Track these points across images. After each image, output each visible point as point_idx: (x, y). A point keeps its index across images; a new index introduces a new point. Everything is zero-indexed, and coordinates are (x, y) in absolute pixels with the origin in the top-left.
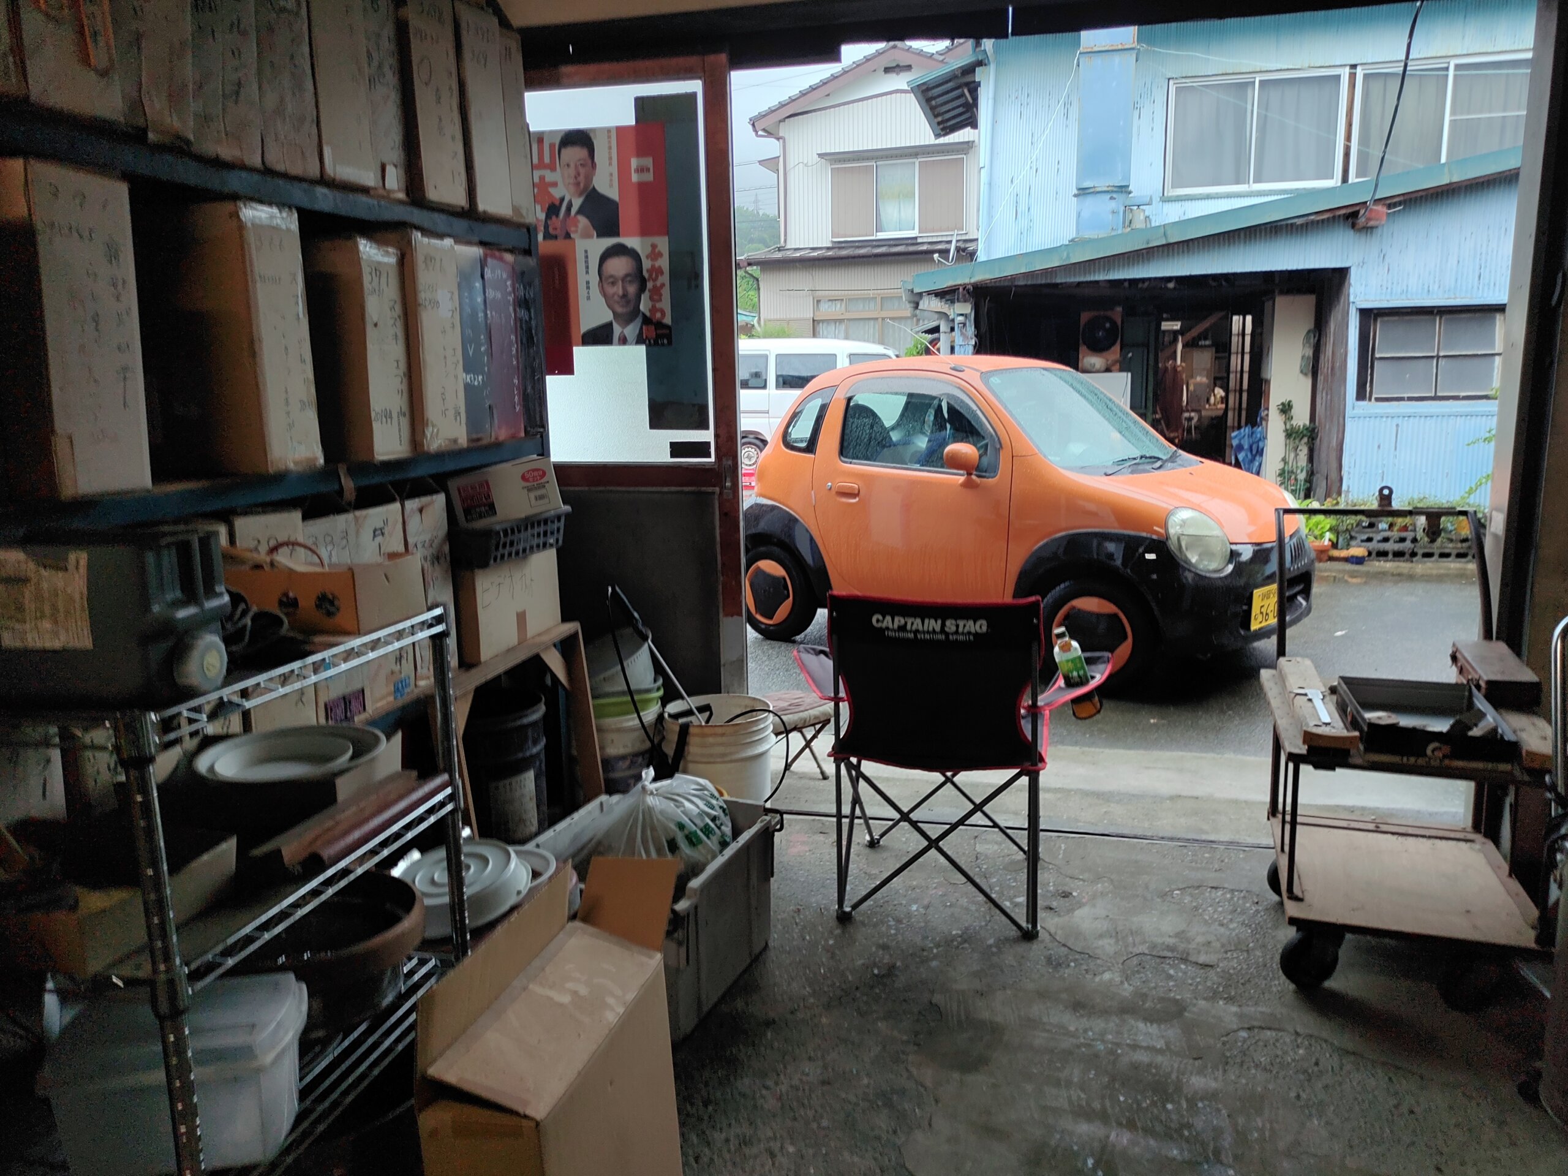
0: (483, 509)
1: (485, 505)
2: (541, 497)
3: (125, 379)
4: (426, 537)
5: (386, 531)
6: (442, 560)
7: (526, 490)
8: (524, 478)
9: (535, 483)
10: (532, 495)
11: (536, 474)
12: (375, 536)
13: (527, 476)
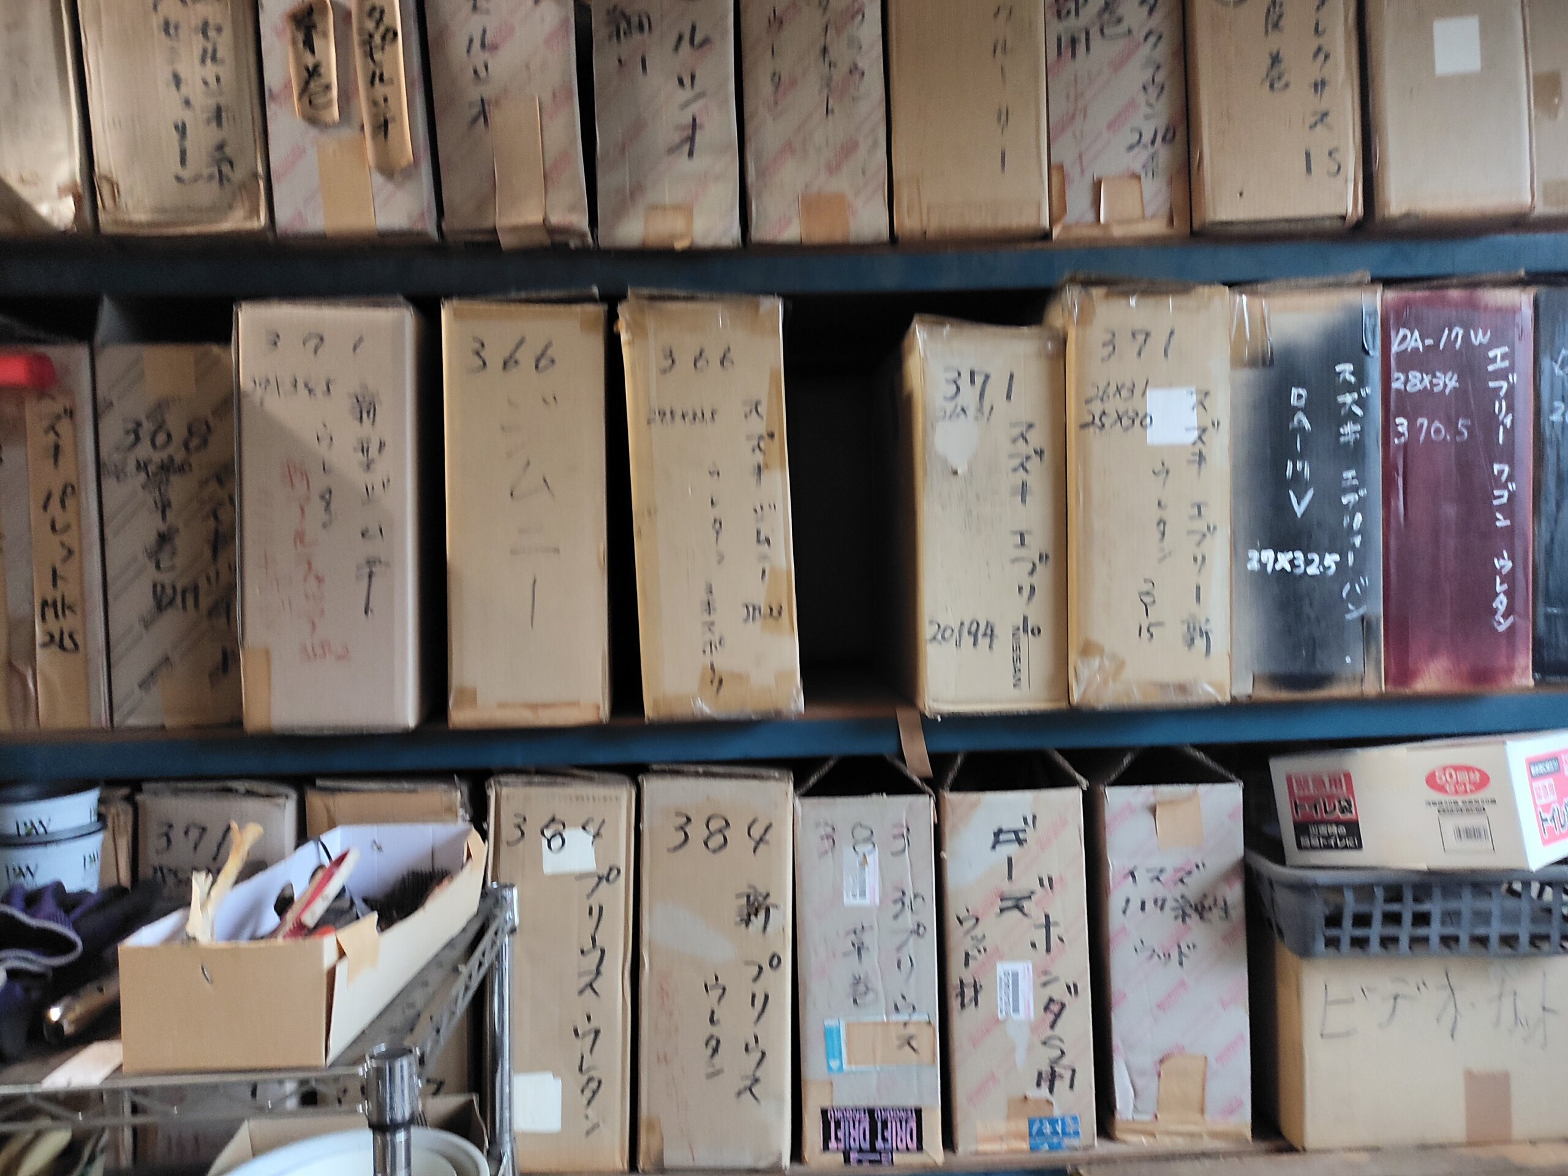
0: (1334, 829)
1: (1338, 823)
2: (1472, 834)
3: (370, 576)
4: (1171, 861)
5: (1030, 835)
6: (1216, 914)
7: (1435, 809)
8: (1431, 781)
9: (1459, 799)
10: (1450, 824)
11: (1463, 776)
12: (996, 842)
13: (1441, 779)
